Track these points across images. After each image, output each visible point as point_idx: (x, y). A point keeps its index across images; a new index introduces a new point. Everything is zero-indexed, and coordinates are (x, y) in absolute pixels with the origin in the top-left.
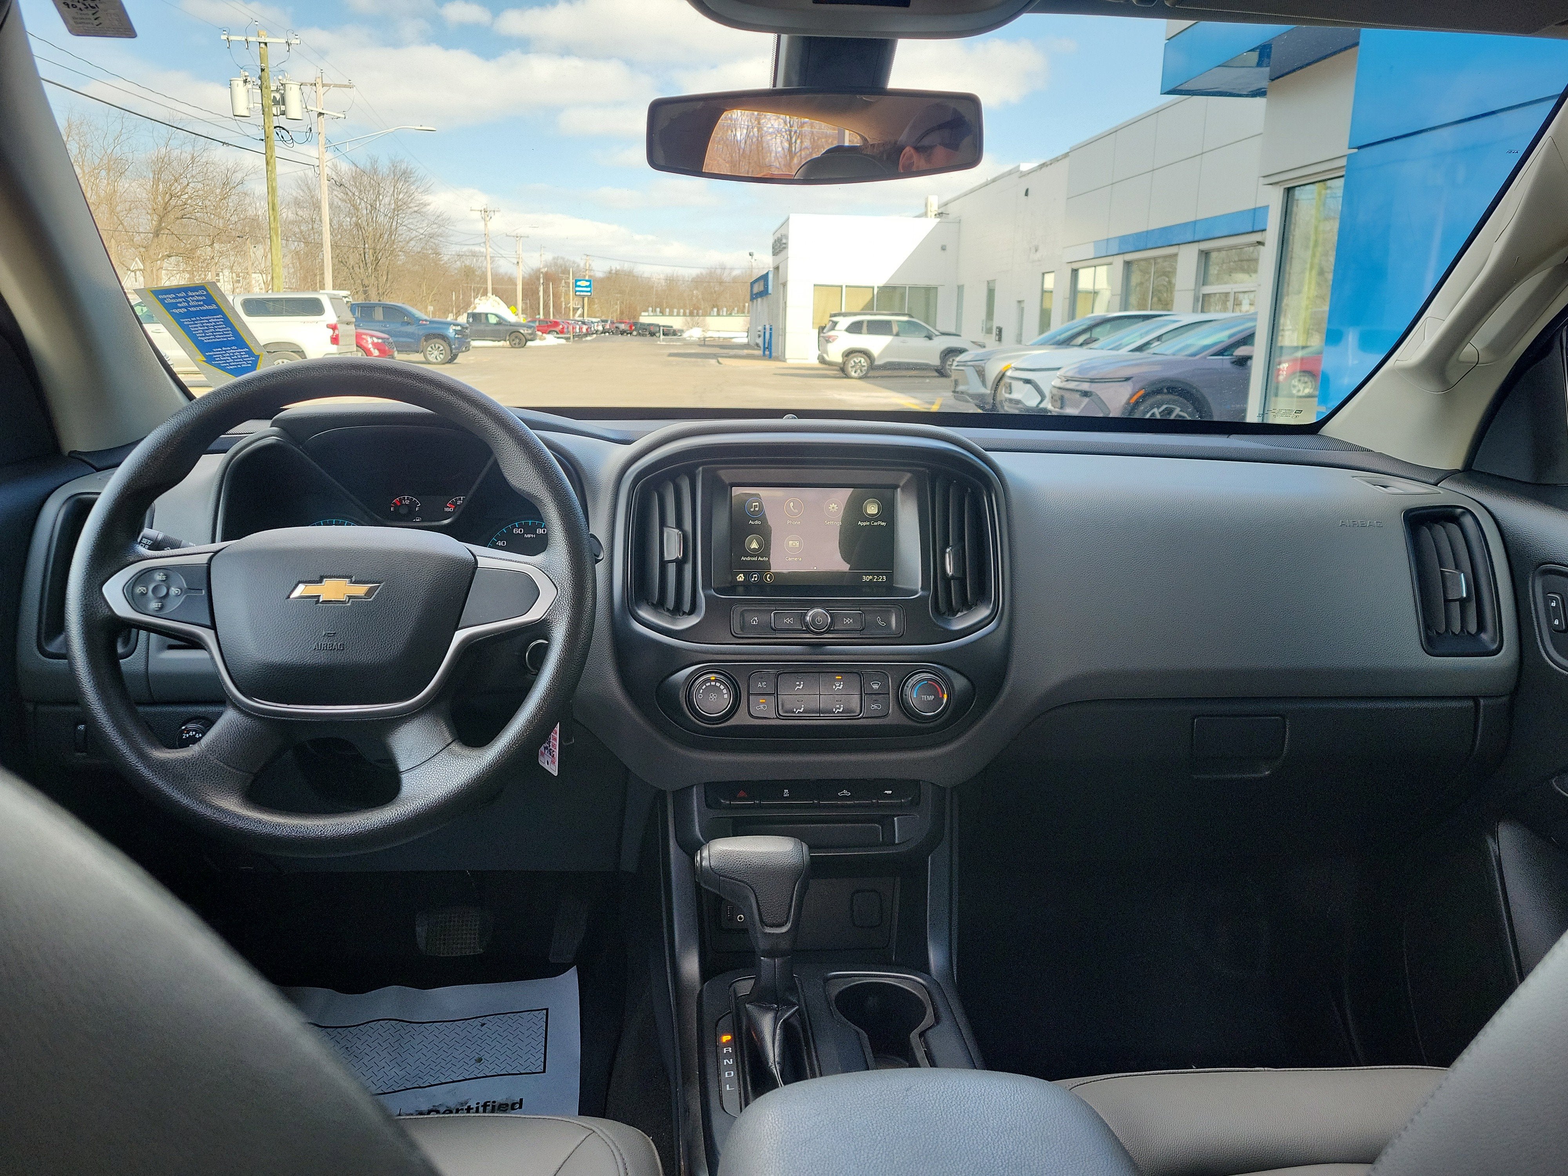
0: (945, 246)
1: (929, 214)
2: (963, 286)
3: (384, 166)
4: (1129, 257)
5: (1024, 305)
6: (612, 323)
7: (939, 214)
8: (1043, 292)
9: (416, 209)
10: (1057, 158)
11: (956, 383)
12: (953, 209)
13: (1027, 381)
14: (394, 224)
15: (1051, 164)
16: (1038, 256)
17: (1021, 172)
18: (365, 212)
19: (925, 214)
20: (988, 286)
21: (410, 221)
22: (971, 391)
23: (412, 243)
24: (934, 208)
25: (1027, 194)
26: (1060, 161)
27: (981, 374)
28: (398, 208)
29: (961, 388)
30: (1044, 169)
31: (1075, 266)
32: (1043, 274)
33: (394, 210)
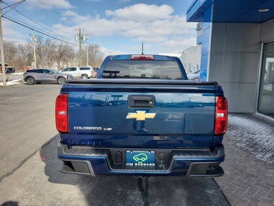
8: (197, 65)
18: (91, 53)
20: (189, 64)
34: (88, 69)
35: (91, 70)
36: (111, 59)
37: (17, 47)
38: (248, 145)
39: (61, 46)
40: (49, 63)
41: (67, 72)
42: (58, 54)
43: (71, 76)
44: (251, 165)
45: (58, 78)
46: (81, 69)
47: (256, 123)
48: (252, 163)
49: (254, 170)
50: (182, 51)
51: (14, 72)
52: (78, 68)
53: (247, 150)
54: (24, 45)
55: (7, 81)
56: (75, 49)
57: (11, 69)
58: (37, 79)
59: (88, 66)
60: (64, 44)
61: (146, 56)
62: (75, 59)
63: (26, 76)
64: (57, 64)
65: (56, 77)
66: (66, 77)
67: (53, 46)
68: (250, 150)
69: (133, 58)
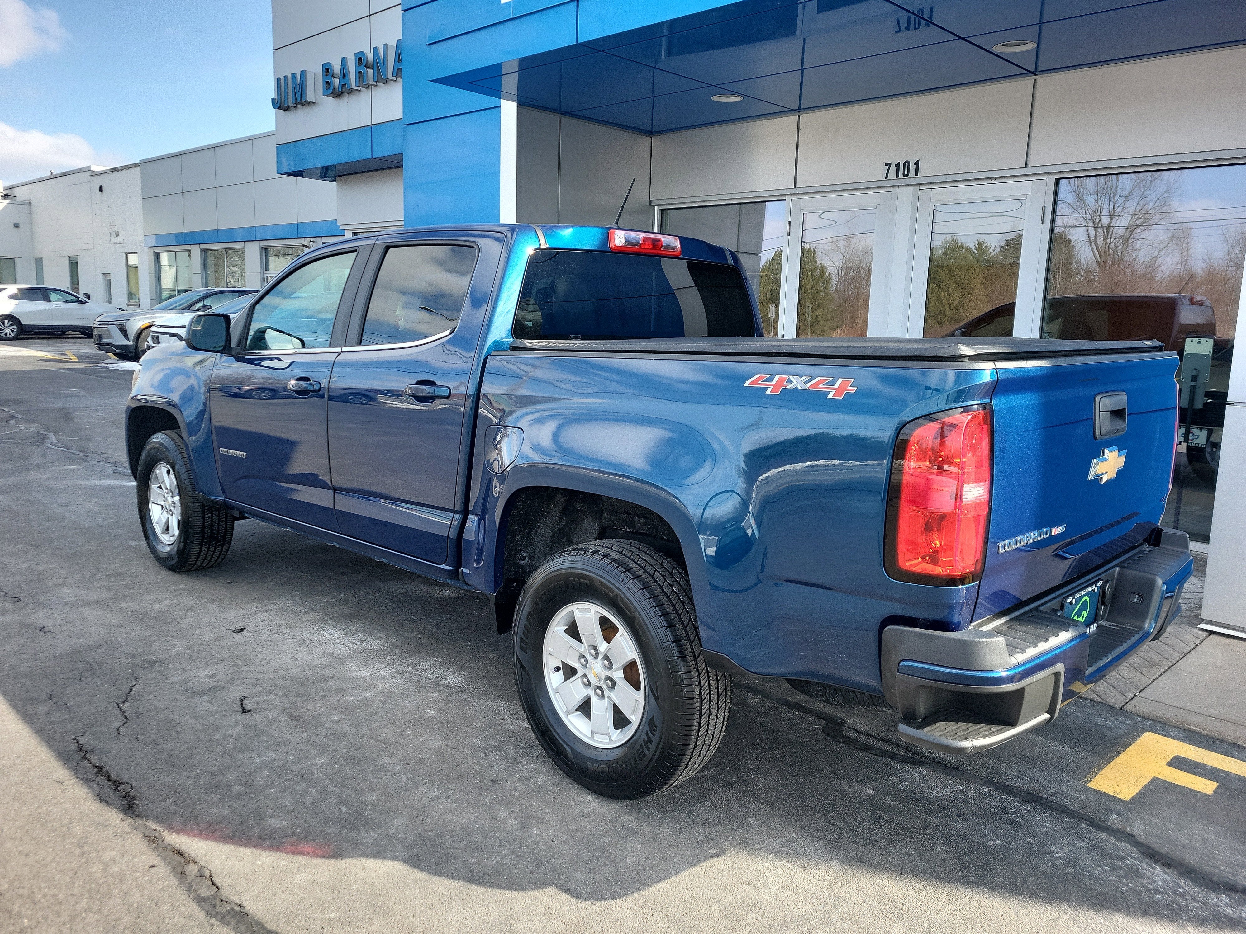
0: (18, 224)
2: (41, 259)
4: (204, 247)
5: (111, 277)
7: (5, 195)
8: (128, 266)
10: (127, 165)
11: (100, 337)
12: (21, 194)
13: (173, 335)
15: (122, 170)
16: (119, 239)
17: (93, 171)
20: (70, 260)
22: (115, 343)
25: (101, 190)
26: (130, 169)
27: (123, 330)
29: (104, 341)
30: (116, 173)
31: (157, 250)
32: (127, 254)
69: (618, 242)
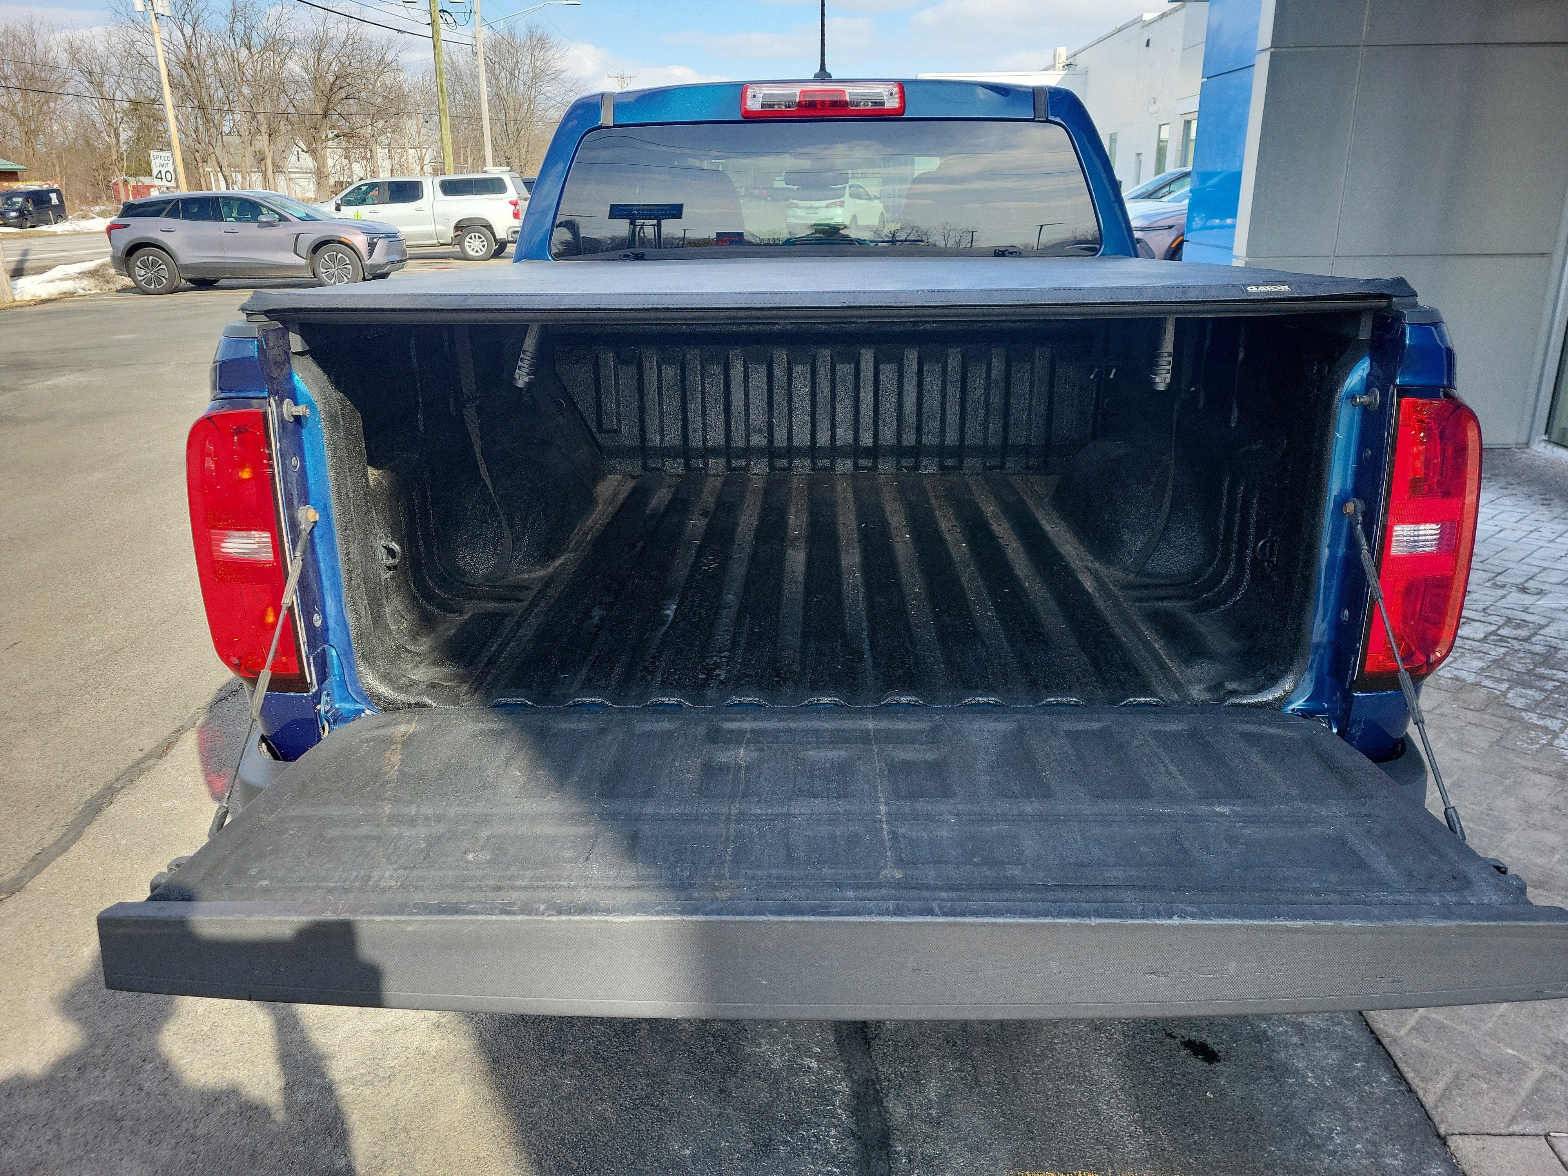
1: (1057, 65)
3: (521, 34)
5: (1143, 158)
6: (747, 188)
7: (1067, 66)
8: (1160, 143)
9: (553, 76)
12: (1079, 60)
14: (533, 93)
16: (1156, 108)
17: (1144, 22)
18: (504, 82)
19: (1053, 67)
21: (548, 88)
23: (551, 112)
24: (1063, 60)
25: (1148, 45)
26: (1177, 12)
28: (536, 77)
31: (1187, 118)
32: (1160, 126)
33: (533, 78)
34: (494, 186)
35: (512, 193)
36: (607, 118)
37: (63, 58)
38: (1497, 663)
39: (320, 45)
40: (261, 158)
41: (363, 212)
42: (306, 98)
43: (391, 236)
44: (1528, 808)
45: (318, 247)
46: (451, 188)
47: (1542, 512)
48: (1534, 795)
49: (1551, 838)
50: (1063, 53)
51: (60, 213)
52: (430, 187)
53: (1496, 701)
54: (101, 48)
55: (18, 272)
56: (406, 57)
57: (39, 199)
58: (188, 256)
59: (493, 171)
60: (339, 29)
61: (850, 92)
62: (411, 125)
63: (126, 238)
64: (307, 161)
65: (305, 245)
66: (360, 241)
67: (272, 45)
68: (1516, 698)
69: (753, 105)
